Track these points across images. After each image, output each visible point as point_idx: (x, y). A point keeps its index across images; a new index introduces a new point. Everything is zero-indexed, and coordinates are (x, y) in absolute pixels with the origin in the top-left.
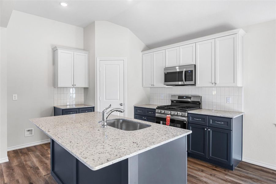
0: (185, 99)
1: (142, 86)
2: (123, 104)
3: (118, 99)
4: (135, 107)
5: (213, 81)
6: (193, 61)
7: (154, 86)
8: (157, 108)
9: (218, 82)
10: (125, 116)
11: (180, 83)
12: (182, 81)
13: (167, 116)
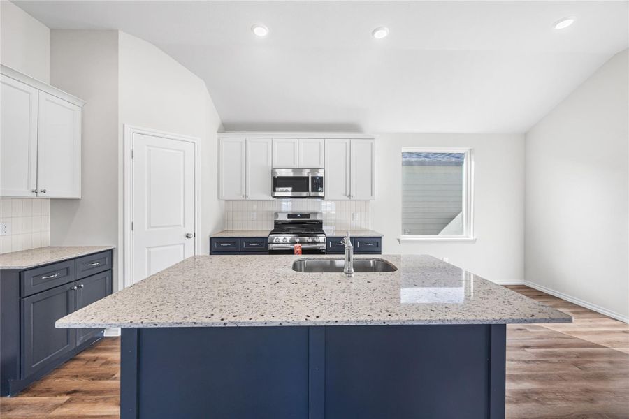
0: (298, 217)
1: (219, 198)
2: (192, 236)
3: (180, 226)
4: (211, 239)
5: (348, 194)
6: (320, 163)
7: (247, 199)
8: (271, 234)
9: (353, 193)
10: (196, 254)
11: (305, 194)
12: (308, 191)
13: (296, 245)
